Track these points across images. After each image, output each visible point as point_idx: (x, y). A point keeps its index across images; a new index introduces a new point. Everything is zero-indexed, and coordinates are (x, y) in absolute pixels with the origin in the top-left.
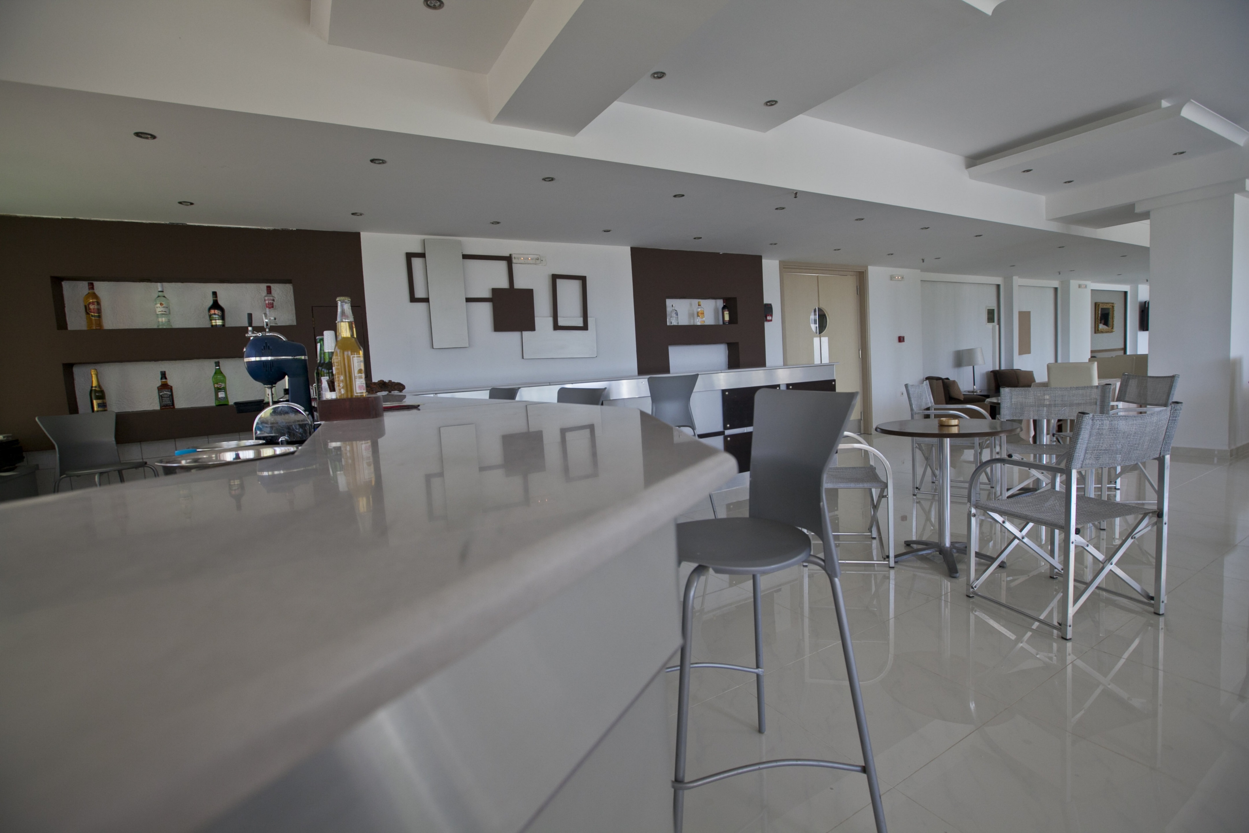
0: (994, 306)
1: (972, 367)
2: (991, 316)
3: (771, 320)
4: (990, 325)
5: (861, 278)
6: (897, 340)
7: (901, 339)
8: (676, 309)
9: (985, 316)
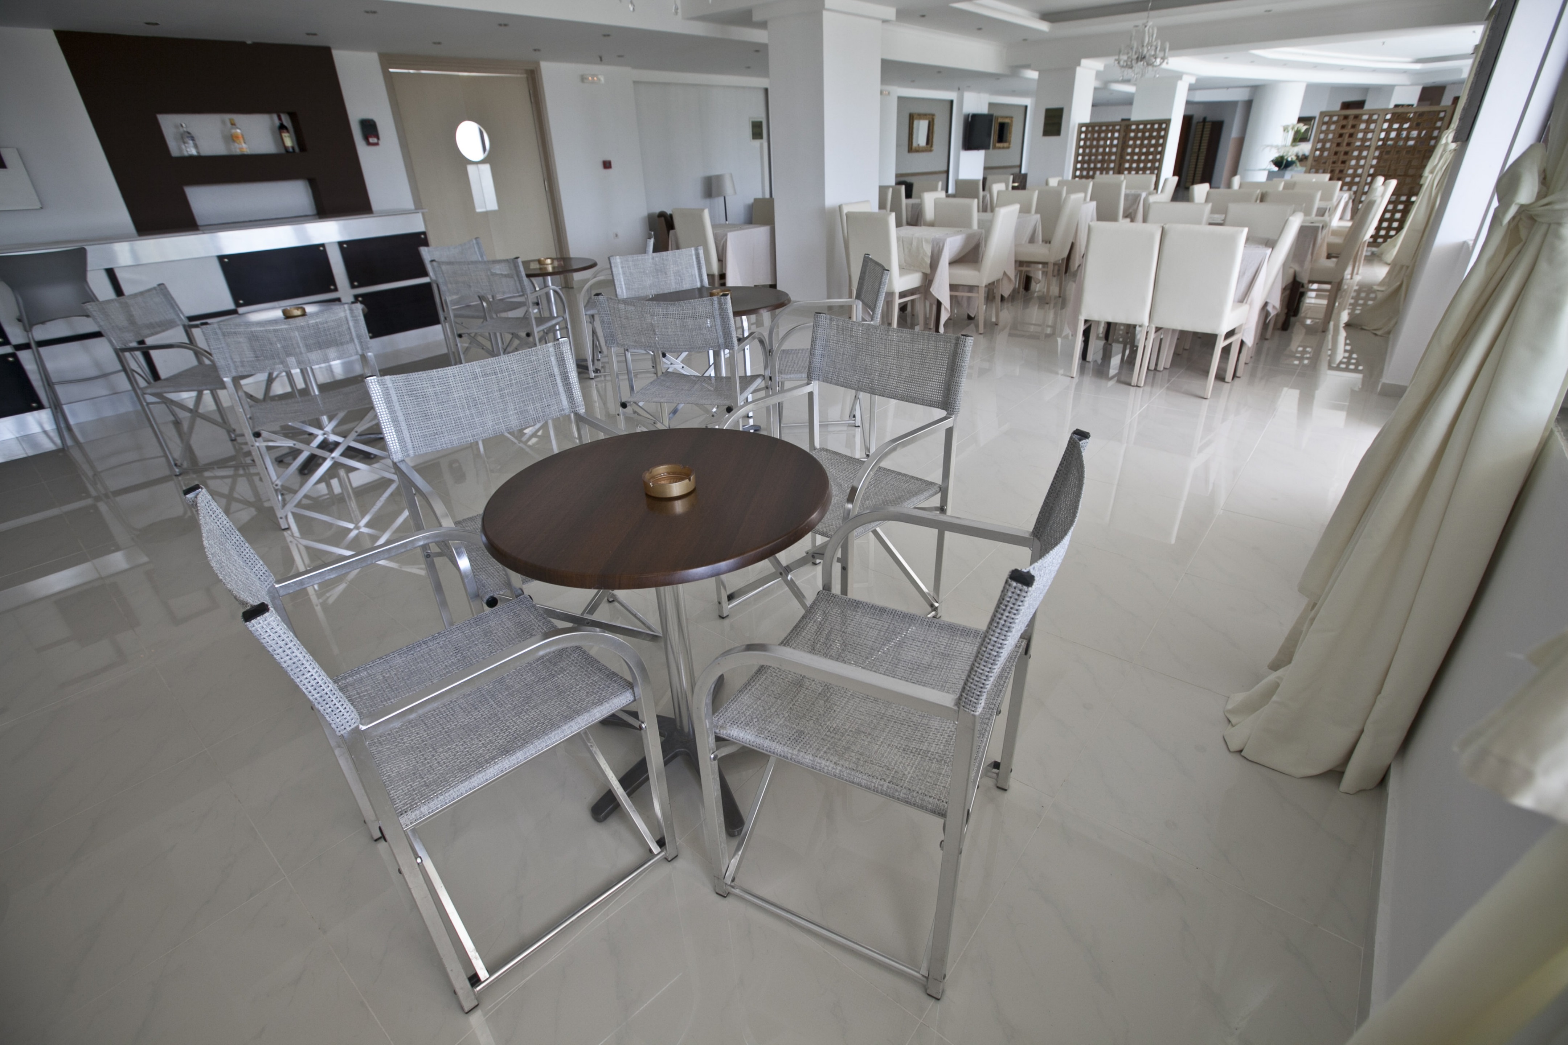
0: (760, 116)
1: (722, 199)
2: (757, 130)
3: (377, 144)
4: (757, 143)
5: (533, 79)
6: (601, 165)
7: (607, 165)
8: (189, 131)
9: (748, 131)
